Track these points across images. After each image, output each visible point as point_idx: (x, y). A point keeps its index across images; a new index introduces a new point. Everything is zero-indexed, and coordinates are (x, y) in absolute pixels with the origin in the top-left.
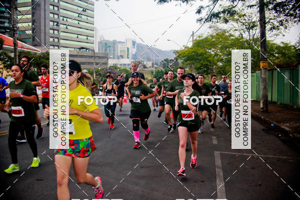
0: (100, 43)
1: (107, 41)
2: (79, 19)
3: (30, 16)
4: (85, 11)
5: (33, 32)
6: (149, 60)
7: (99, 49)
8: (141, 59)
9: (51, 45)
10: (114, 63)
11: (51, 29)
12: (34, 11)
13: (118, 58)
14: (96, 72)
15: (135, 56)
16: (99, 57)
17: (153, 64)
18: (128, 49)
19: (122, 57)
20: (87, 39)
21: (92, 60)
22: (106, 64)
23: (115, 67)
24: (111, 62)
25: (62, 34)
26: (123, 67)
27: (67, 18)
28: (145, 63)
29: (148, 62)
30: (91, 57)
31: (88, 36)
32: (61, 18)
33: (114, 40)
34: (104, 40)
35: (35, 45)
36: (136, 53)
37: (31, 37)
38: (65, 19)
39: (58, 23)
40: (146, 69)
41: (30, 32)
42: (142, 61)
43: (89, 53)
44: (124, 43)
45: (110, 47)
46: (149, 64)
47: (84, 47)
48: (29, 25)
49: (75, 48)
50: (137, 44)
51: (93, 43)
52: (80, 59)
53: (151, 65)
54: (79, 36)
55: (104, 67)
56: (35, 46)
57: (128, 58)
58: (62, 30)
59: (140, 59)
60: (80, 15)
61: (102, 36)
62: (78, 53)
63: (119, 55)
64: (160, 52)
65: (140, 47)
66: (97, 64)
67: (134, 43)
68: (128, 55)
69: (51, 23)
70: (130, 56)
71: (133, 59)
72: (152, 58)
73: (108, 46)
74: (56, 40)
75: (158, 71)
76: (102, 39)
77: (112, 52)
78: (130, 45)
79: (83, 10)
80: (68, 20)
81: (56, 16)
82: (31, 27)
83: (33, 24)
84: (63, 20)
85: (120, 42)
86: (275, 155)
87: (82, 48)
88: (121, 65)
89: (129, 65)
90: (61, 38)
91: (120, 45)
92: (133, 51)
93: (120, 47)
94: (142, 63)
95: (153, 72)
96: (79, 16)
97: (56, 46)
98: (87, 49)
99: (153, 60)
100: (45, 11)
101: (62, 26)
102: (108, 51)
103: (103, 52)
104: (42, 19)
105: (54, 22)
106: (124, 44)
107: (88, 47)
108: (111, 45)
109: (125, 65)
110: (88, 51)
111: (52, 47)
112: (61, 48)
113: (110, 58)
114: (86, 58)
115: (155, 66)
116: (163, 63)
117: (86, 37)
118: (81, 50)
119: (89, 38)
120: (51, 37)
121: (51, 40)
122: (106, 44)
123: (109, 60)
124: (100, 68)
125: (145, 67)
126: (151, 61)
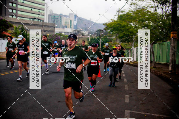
0: (50, 15)
1: (55, 14)
6: (86, 29)
7: (49, 20)
9: (10, 15)
11: (10, 2)
13: (63, 28)
15: (76, 27)
16: (48, 26)
17: (89, 33)
18: (71, 21)
19: (66, 27)
22: (53, 31)
23: (60, 34)
24: (57, 31)
26: (66, 35)
28: (83, 32)
30: (42, 26)
31: (39, 10)
33: (60, 14)
36: (77, 24)
40: (83, 37)
43: (41, 23)
44: (68, 16)
45: (57, 19)
46: (86, 33)
47: (36, 18)
50: (78, 17)
51: (44, 15)
54: (33, 9)
55: (51, 34)
57: (71, 28)
58: (20, 4)
59: (80, 29)
61: (52, 10)
62: (32, 22)
63: (64, 25)
65: (80, 20)
67: (76, 16)
68: (71, 25)
70: (72, 26)
74: (14, 11)
76: (52, 13)
77: (59, 22)
78: (73, 18)
85: (65, 16)
88: (65, 33)
90: (18, 9)
91: (65, 18)
92: (75, 23)
93: (65, 20)
94: (81, 32)
95: (89, 39)
97: (14, 16)
98: (39, 19)
99: (89, 30)
101: (19, 0)
102: (56, 22)
103: (52, 22)
106: (68, 17)
108: (58, 17)
109: (68, 33)
110: (39, 21)
111: (10, 17)
112: (18, 18)
113: (57, 27)
114: (38, 26)
115: (90, 34)
116: (97, 32)
117: (38, 11)
118: (34, 20)
119: (40, 11)
120: (10, 9)
121: (11, 11)
122: (54, 17)
123: (55, 28)
124: (48, 35)
125: (83, 35)
126: (87, 31)
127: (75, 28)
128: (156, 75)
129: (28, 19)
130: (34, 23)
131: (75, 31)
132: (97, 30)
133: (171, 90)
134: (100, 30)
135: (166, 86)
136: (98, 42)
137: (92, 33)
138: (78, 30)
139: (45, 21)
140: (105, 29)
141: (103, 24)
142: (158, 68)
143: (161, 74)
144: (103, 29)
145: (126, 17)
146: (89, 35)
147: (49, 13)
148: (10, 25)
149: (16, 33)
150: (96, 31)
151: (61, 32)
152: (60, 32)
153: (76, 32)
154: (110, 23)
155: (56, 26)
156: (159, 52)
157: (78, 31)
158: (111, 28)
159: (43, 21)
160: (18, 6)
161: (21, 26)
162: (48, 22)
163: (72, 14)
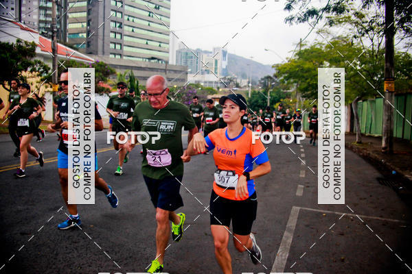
0: (179, 52)
2: (150, 19)
3: (85, 14)
4: (159, 8)
5: (88, 36)
6: (244, 76)
7: (177, 60)
8: (234, 75)
9: (111, 54)
10: (196, 79)
11: (111, 32)
12: (90, 8)
13: (203, 73)
15: (225, 72)
16: (175, 71)
17: (249, 83)
18: (216, 61)
19: (208, 72)
20: (160, 46)
22: (184, 80)
23: (197, 85)
24: (191, 79)
25: (125, 38)
26: (208, 86)
27: (134, 17)
28: (238, 81)
29: (243, 80)
30: (165, 70)
31: (160, 42)
32: (126, 18)
33: (198, 49)
35: (91, 53)
36: (226, 67)
38: (131, 19)
39: (121, 24)
40: (239, 89)
41: (85, 35)
42: (234, 78)
43: (163, 67)
44: (211, 53)
46: (244, 83)
47: (155, 57)
48: (83, 26)
49: (143, 58)
50: (229, 54)
51: (168, 52)
53: (246, 84)
54: (149, 42)
55: (180, 84)
57: (216, 73)
58: (127, 33)
59: (232, 75)
60: (151, 14)
62: (147, 65)
63: (204, 69)
64: (259, 66)
65: (233, 59)
66: (170, 80)
67: (225, 53)
68: (216, 69)
69: (112, 24)
70: (219, 71)
71: (223, 75)
72: (248, 75)
73: (190, 57)
74: (118, 47)
75: (255, 92)
76: (182, 48)
77: (194, 64)
78: (219, 57)
79: (156, 8)
80: (135, 19)
81: (119, 15)
82: (85, 29)
83: (88, 24)
84: (128, 19)
85: (206, 52)
86: (381, 217)
87: (153, 58)
88: (205, 82)
89: (216, 83)
90: (125, 43)
91: (205, 56)
92: (223, 64)
93: (205, 59)
94: (235, 80)
95: (248, 94)
96: (149, 15)
97: (117, 54)
98: (159, 60)
99: (249, 78)
100: (104, 7)
101: (126, 28)
102: (189, 63)
103: (183, 64)
104: (99, 18)
105: (116, 22)
106: (210, 55)
107: (161, 58)
109: (211, 82)
110: (160, 62)
111: (112, 56)
112: (124, 58)
113: (191, 73)
114: (157, 71)
115: (251, 85)
116: (263, 81)
117: (158, 44)
118: (153, 61)
119: (162, 45)
120: (111, 43)
121: (112, 46)
122: (187, 54)
123: (189, 75)
124: (175, 86)
125: (237, 86)
126: (246, 78)
127: (223, 74)
128: (360, 156)
129: (141, 60)
130: (151, 67)
131: (223, 79)
132: (263, 77)
133: (378, 179)
134: (269, 77)
135: (371, 173)
136: (264, 100)
137: (254, 83)
138: (229, 77)
139: (170, 63)
140: (276, 76)
141: (273, 67)
142: (366, 144)
143: (369, 154)
144: (272, 76)
145: (311, 55)
146: (249, 86)
147: (177, 48)
148: (112, 71)
150: (262, 79)
151: (199, 82)
152: (196, 81)
153: (226, 81)
154: (285, 64)
155: (189, 70)
156: (370, 117)
157: (229, 79)
158: (286, 73)
159: (167, 62)
160: (125, 37)
161: (129, 72)
162: (175, 64)
163: (218, 48)
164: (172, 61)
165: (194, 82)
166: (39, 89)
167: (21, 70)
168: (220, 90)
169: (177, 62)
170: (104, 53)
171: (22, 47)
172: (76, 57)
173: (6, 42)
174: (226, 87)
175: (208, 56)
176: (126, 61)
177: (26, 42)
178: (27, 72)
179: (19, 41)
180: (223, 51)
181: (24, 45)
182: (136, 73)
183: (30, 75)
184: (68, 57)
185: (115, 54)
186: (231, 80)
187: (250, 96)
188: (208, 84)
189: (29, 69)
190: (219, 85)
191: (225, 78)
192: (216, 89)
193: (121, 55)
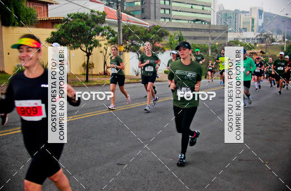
0: (219, 13)
1: (227, 11)
5: (142, 3)
6: (279, 32)
7: (217, 21)
9: (162, 18)
10: (235, 37)
13: (241, 31)
14: (212, 49)
16: (217, 31)
17: (284, 38)
18: (253, 20)
19: (245, 30)
20: (203, 9)
21: (207, 34)
22: (225, 38)
23: (236, 41)
24: (231, 36)
28: (274, 37)
29: (278, 36)
30: (208, 30)
31: (204, 6)
33: (235, 10)
34: (224, 10)
36: (262, 24)
37: (140, 9)
41: (139, 3)
43: (206, 26)
44: (248, 12)
45: (231, 18)
47: (198, 18)
49: (188, 20)
50: (265, 13)
51: (210, 14)
52: (195, 33)
53: (281, 39)
54: (193, 6)
55: (222, 42)
56: (144, 18)
57: (253, 30)
59: (268, 31)
61: (222, 5)
62: (192, 26)
63: (242, 27)
65: (269, 17)
66: (213, 38)
67: (260, 12)
68: (253, 27)
70: (255, 28)
72: (283, 30)
73: (229, 17)
74: (167, 12)
76: (221, 9)
77: (233, 24)
78: (255, 15)
85: (243, 12)
87: (197, 20)
88: (243, 39)
89: (252, 39)
90: (173, 9)
91: (243, 16)
92: (260, 22)
93: (243, 18)
94: (271, 36)
95: (284, 48)
97: (167, 18)
98: (202, 21)
99: (284, 33)
102: (228, 23)
103: (223, 24)
106: (248, 14)
107: (204, 19)
108: (232, 15)
110: (203, 23)
111: (162, 20)
112: (173, 21)
113: (230, 31)
114: (201, 31)
115: (286, 40)
117: (201, 8)
118: (196, 22)
119: (205, 8)
120: (162, 8)
121: (162, 11)
122: (226, 15)
123: (228, 33)
124: (217, 44)
125: (273, 41)
126: (281, 34)
127: (259, 31)
129: (187, 22)
130: (196, 28)
131: (259, 35)
137: (289, 38)
138: (265, 33)
139: (212, 24)
146: (284, 41)
147: (217, 10)
149: (171, 43)
151: (237, 39)
152: (235, 39)
153: (262, 37)
157: (265, 35)
159: (210, 23)
160: (173, 3)
161: (178, 33)
162: (216, 24)
163: (255, 8)
164: (214, 22)
165: (233, 40)
166: (106, 50)
167: (94, 35)
168: (258, 46)
169: (217, 22)
170: (155, 17)
171: (94, 16)
172: (134, 22)
173: (83, 13)
174: (262, 42)
175: (245, 16)
176: (174, 23)
177: (98, 12)
178: (99, 36)
179: (92, 11)
180: (259, 10)
181: (96, 14)
182: (184, 34)
183: (101, 38)
184: (129, 23)
185: (165, 18)
186: (267, 36)
187: (285, 50)
188: (245, 41)
189: (101, 34)
190: (256, 41)
191: (261, 35)
192: (253, 45)
193: (170, 19)
